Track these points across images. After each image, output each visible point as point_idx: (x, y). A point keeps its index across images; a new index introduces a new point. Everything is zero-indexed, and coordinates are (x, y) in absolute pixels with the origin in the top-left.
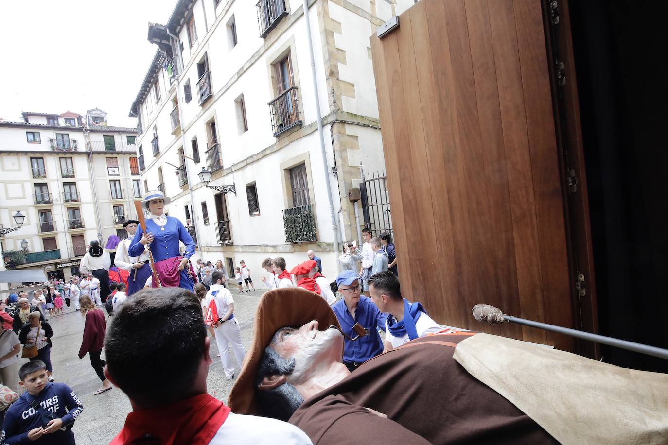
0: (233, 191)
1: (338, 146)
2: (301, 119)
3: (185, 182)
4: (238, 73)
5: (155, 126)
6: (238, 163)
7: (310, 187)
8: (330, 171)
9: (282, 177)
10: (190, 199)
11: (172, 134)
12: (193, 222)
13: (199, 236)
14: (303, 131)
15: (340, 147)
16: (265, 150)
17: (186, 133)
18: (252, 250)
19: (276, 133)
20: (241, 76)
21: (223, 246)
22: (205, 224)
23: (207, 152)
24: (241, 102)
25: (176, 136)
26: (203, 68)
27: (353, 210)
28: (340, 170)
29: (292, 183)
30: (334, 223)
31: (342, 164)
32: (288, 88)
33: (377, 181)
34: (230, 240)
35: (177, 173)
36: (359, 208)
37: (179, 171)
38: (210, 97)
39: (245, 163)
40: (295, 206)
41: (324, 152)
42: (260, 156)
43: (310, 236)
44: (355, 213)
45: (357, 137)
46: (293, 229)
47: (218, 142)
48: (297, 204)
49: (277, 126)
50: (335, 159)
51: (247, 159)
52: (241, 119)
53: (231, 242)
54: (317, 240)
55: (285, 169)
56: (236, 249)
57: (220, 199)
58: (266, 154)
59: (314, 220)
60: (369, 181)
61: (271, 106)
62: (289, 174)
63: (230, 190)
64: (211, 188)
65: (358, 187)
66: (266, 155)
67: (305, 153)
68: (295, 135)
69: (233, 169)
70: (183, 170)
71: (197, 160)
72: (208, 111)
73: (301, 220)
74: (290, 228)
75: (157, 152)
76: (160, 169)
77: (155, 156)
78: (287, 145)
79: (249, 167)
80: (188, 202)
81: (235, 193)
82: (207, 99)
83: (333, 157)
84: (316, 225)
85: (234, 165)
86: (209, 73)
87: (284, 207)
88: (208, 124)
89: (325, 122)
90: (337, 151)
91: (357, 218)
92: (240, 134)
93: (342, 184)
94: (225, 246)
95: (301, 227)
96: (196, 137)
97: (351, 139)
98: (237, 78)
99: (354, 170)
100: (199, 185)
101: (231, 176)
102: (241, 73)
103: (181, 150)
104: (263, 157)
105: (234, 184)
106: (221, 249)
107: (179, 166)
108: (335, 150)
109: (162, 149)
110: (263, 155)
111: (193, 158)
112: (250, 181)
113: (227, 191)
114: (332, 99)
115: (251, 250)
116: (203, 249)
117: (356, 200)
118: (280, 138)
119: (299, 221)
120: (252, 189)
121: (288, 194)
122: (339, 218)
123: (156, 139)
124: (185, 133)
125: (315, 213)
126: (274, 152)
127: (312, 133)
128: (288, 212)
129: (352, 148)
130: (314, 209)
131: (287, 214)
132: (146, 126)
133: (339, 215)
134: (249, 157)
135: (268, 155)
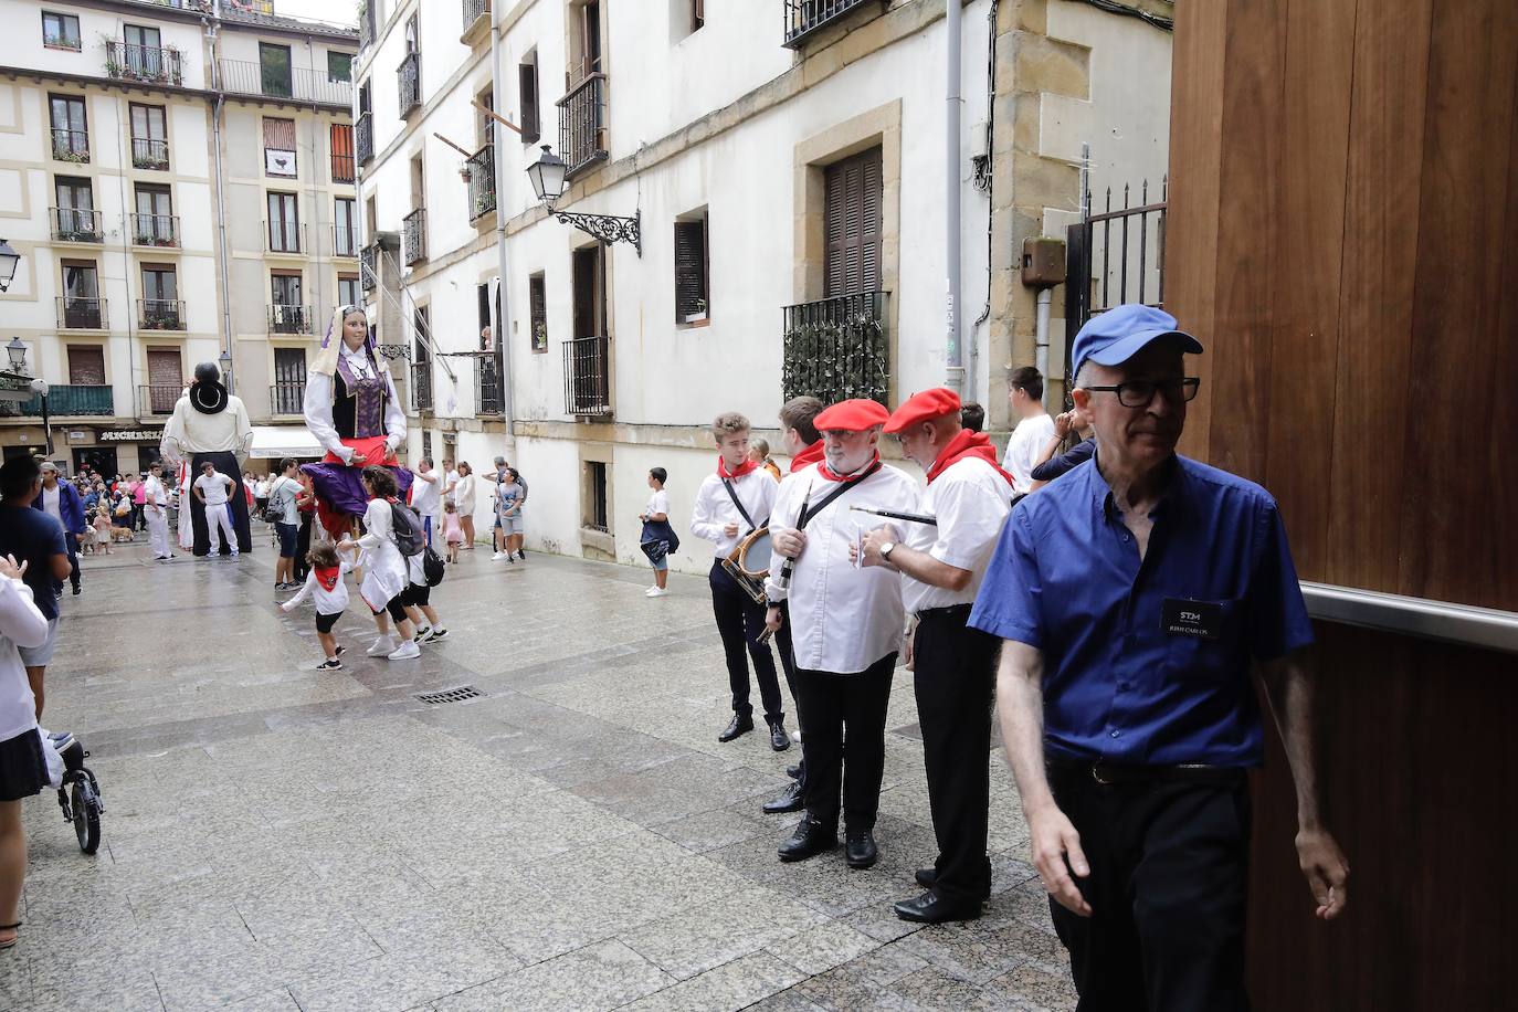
0: (632, 237)
1: (1011, 76)
3: (487, 208)
5: (415, 15)
6: (659, 143)
7: (888, 226)
8: (969, 170)
9: (796, 195)
10: (497, 263)
11: (462, 41)
12: (499, 339)
13: (512, 384)
14: (891, 25)
15: (1015, 82)
16: (751, 95)
17: (510, 38)
18: (670, 441)
19: (795, 32)
21: (580, 420)
22: (534, 346)
23: (563, 104)
25: (474, 49)
27: (1030, 316)
28: (1002, 170)
29: (827, 216)
30: (956, 358)
31: (1015, 147)
33: (1134, 221)
34: (606, 402)
35: (467, 176)
36: (1052, 315)
37: (473, 167)
39: (680, 143)
40: (827, 292)
41: (956, 100)
42: (730, 120)
44: (1035, 331)
45: (1085, 50)
46: (811, 375)
47: (604, 70)
48: (836, 287)
53: (606, 408)
55: (810, 165)
56: (620, 435)
57: (588, 267)
58: (755, 110)
59: (887, 347)
60: (1107, 218)
62: (823, 184)
63: (623, 234)
64: (564, 218)
65: (1063, 237)
66: (753, 115)
67: (888, 105)
68: (861, 39)
69: (642, 162)
70: (483, 166)
71: (530, 132)
73: (841, 342)
74: (803, 369)
75: (412, 108)
76: (418, 163)
77: (406, 117)
78: (828, 77)
79: (694, 158)
80: (490, 273)
81: (638, 246)
83: (986, 118)
84: (892, 366)
85: (645, 149)
87: (792, 295)
88: (576, 6)
90: (1002, 95)
91: (1042, 351)
92: (676, 38)
93: (1004, 220)
94: (587, 421)
95: (839, 368)
96: (536, 53)
97: (1062, 58)
99: (1054, 174)
100: (529, 219)
101: (630, 188)
103: (486, 99)
104: (742, 121)
105: (638, 214)
106: (572, 431)
107: (472, 152)
108: (998, 91)
109: (428, 92)
110: (744, 115)
111: (518, 123)
112: (688, 205)
113: (615, 236)
115: (664, 441)
116: (519, 428)
117: (1050, 285)
118: (809, 52)
119: (837, 346)
120: (692, 236)
121: (808, 254)
122: (974, 344)
123: (413, 58)
124: (501, 38)
125: (892, 325)
126: (781, 102)
127: (921, 29)
128: (801, 313)
129: (1061, 90)
130: (893, 307)
131: (797, 320)
132: (388, 16)
133: (976, 333)
134: (697, 123)
135: (761, 111)
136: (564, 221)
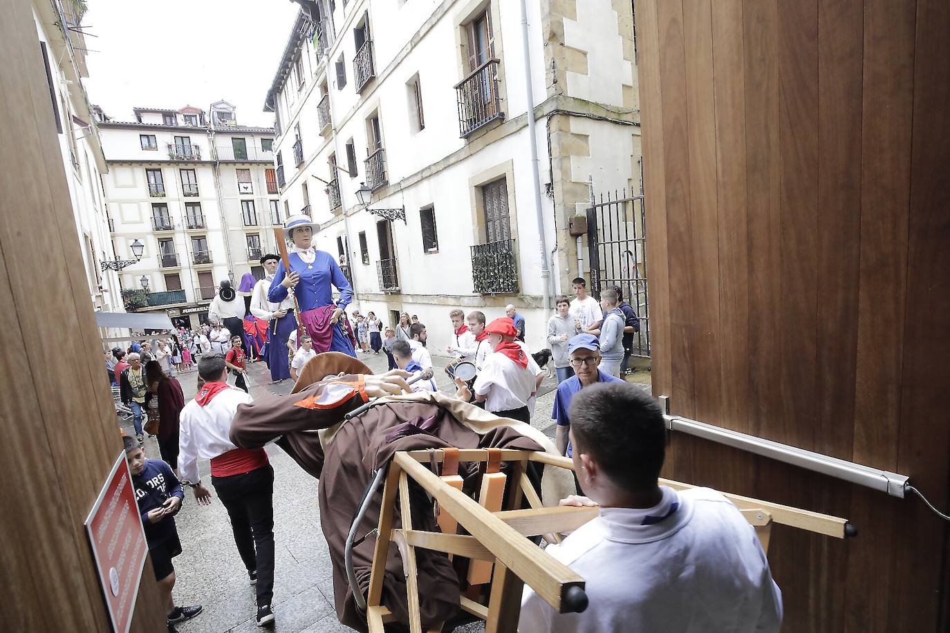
0: (402, 217)
1: (558, 151)
2: (502, 110)
3: (337, 205)
4: (411, 41)
5: (298, 124)
6: (410, 177)
7: (512, 212)
8: (544, 189)
9: (471, 198)
10: (344, 228)
11: (320, 135)
13: (355, 279)
14: (506, 129)
15: (560, 153)
16: (448, 157)
17: (339, 134)
18: (427, 302)
19: (465, 132)
20: (415, 46)
21: (387, 294)
22: (364, 262)
23: (367, 161)
24: (415, 86)
25: (325, 138)
26: (362, 35)
27: (574, 248)
28: (558, 189)
29: (485, 207)
30: (545, 267)
31: (562, 179)
32: (485, 61)
33: (613, 206)
34: (397, 285)
35: (327, 191)
36: (583, 246)
37: (330, 188)
38: (372, 79)
39: (419, 178)
40: (488, 240)
41: (536, 160)
42: (440, 167)
43: (508, 285)
44: (577, 253)
45: (587, 136)
46: (484, 274)
47: (383, 146)
48: (491, 237)
49: (467, 120)
50: (551, 170)
51: (423, 171)
52: (416, 112)
53: (397, 288)
54: (518, 291)
55: (476, 187)
56: (405, 299)
57: (384, 229)
58: (450, 163)
59: (515, 262)
60: (602, 206)
61: (458, 90)
62: (482, 194)
63: (398, 216)
64: (373, 212)
65: (585, 214)
66: (450, 166)
67: (507, 162)
68: (492, 134)
69: (403, 185)
70: (334, 188)
71: (353, 173)
72: (369, 101)
73: (496, 261)
74: (481, 272)
75: (300, 162)
76: (305, 186)
77: (298, 167)
78: (481, 150)
79: (425, 183)
80: (342, 232)
81: (405, 220)
82: (367, 83)
83: (549, 168)
84: (519, 269)
85: (404, 180)
86: (370, 42)
87: (473, 242)
88: (368, 119)
89: (539, 114)
90: (555, 158)
91: (580, 262)
92: (413, 134)
93: (560, 209)
94: (390, 294)
95: (496, 271)
96: (353, 140)
97: (578, 141)
98: (410, 49)
99: (579, 189)
100: (357, 209)
101: (399, 195)
102: (416, 41)
103: (333, 159)
104: (445, 168)
105: (404, 206)
106: (384, 298)
107: (329, 181)
108: (553, 157)
109: (307, 156)
110: (446, 166)
111: (347, 169)
112: (425, 203)
113: (394, 217)
114: (552, 76)
115: (424, 302)
116: (360, 297)
117: (581, 235)
118: (471, 140)
119: (494, 262)
120: (428, 216)
121: (478, 222)
122: (552, 261)
123: (299, 143)
124: (337, 133)
125: (517, 252)
126: (461, 160)
127: (519, 130)
128: (477, 249)
129: (578, 154)
130: (517, 245)
131: (477, 251)
132: (286, 125)
133: (552, 256)
134: (426, 169)
135: (452, 164)
136: (373, 213)
